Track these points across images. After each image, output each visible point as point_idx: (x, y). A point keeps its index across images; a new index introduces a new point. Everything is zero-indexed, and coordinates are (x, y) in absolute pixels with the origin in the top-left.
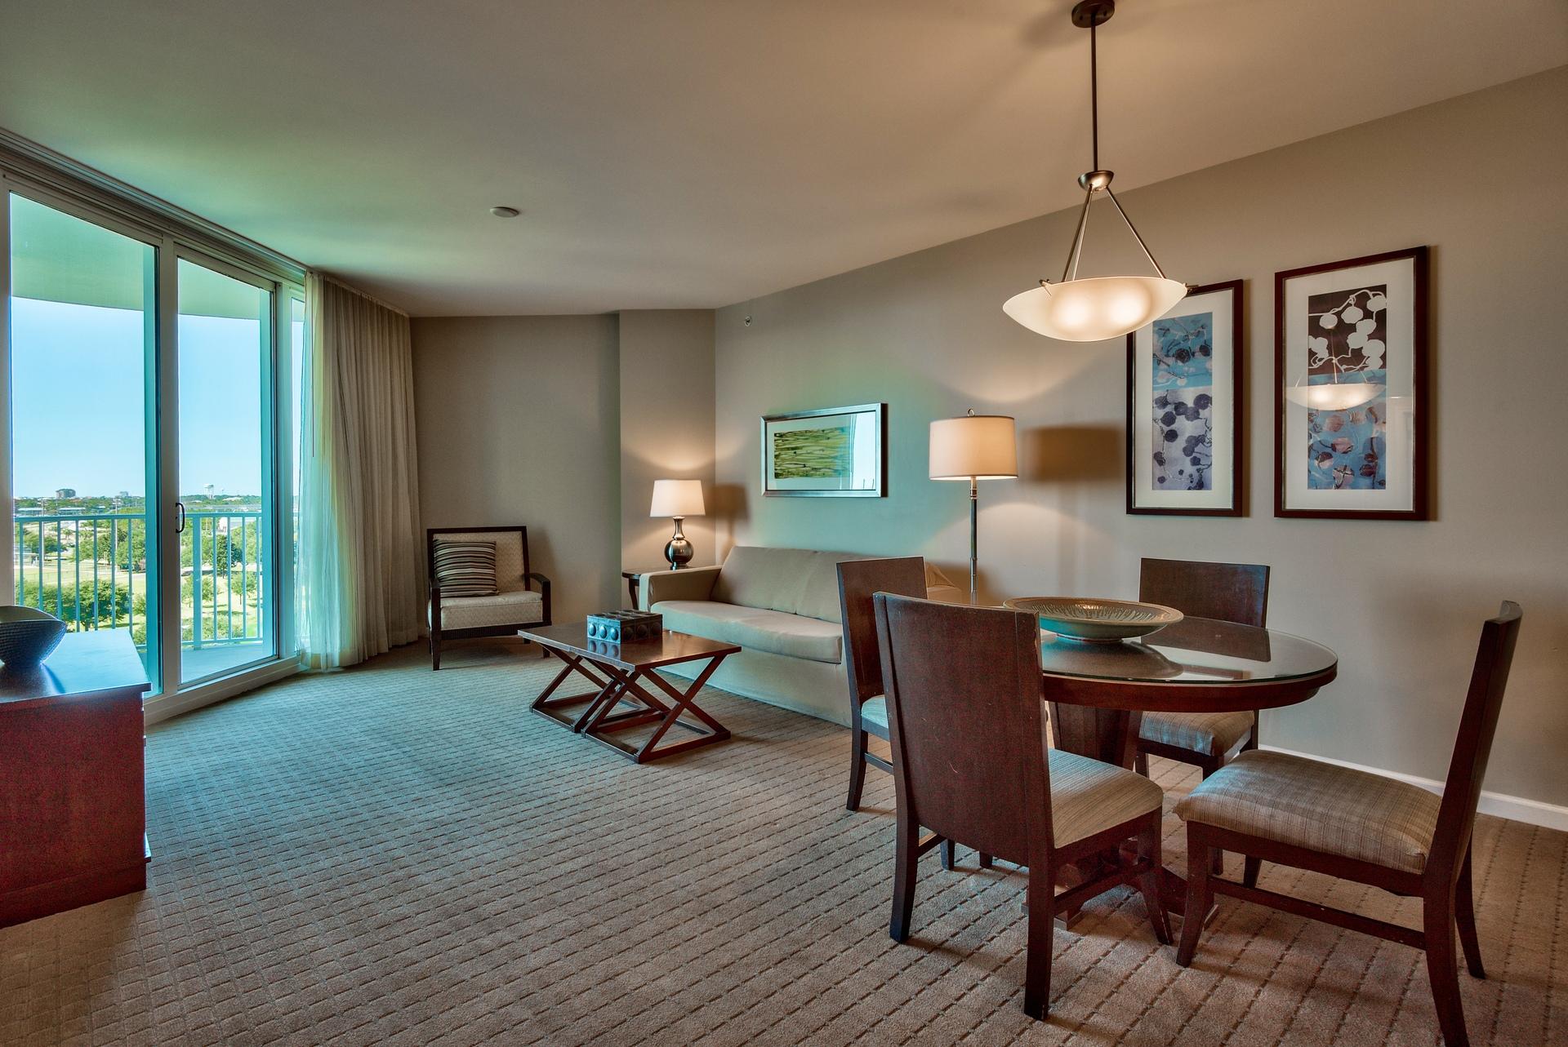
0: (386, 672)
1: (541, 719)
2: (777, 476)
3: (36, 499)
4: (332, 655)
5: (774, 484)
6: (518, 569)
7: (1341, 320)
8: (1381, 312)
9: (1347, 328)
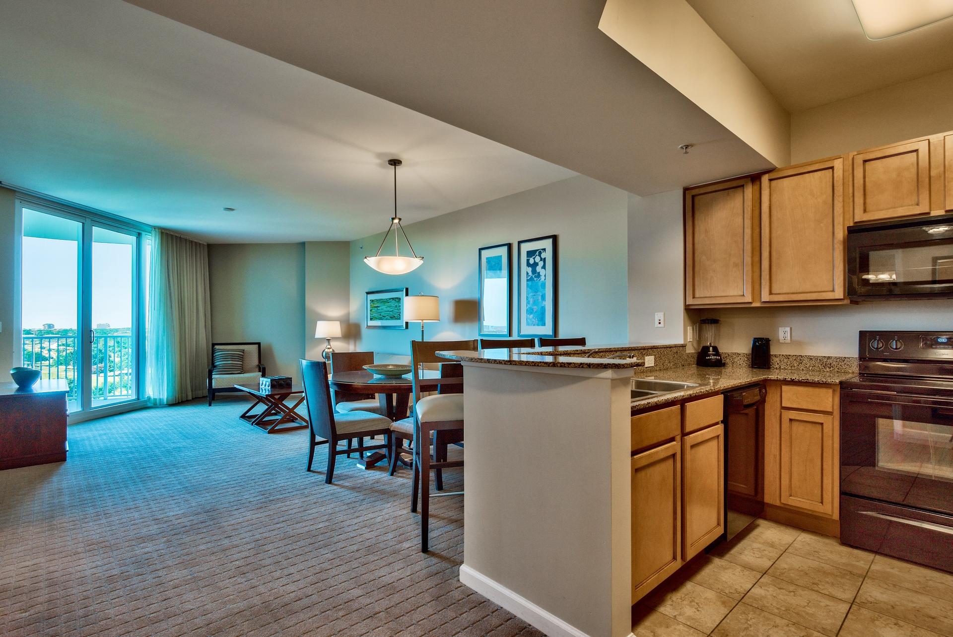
0: (187, 407)
1: (244, 422)
2: (371, 319)
3: (30, 330)
4: (163, 399)
5: (371, 323)
6: (255, 361)
7: (535, 261)
8: (545, 259)
9: (536, 264)
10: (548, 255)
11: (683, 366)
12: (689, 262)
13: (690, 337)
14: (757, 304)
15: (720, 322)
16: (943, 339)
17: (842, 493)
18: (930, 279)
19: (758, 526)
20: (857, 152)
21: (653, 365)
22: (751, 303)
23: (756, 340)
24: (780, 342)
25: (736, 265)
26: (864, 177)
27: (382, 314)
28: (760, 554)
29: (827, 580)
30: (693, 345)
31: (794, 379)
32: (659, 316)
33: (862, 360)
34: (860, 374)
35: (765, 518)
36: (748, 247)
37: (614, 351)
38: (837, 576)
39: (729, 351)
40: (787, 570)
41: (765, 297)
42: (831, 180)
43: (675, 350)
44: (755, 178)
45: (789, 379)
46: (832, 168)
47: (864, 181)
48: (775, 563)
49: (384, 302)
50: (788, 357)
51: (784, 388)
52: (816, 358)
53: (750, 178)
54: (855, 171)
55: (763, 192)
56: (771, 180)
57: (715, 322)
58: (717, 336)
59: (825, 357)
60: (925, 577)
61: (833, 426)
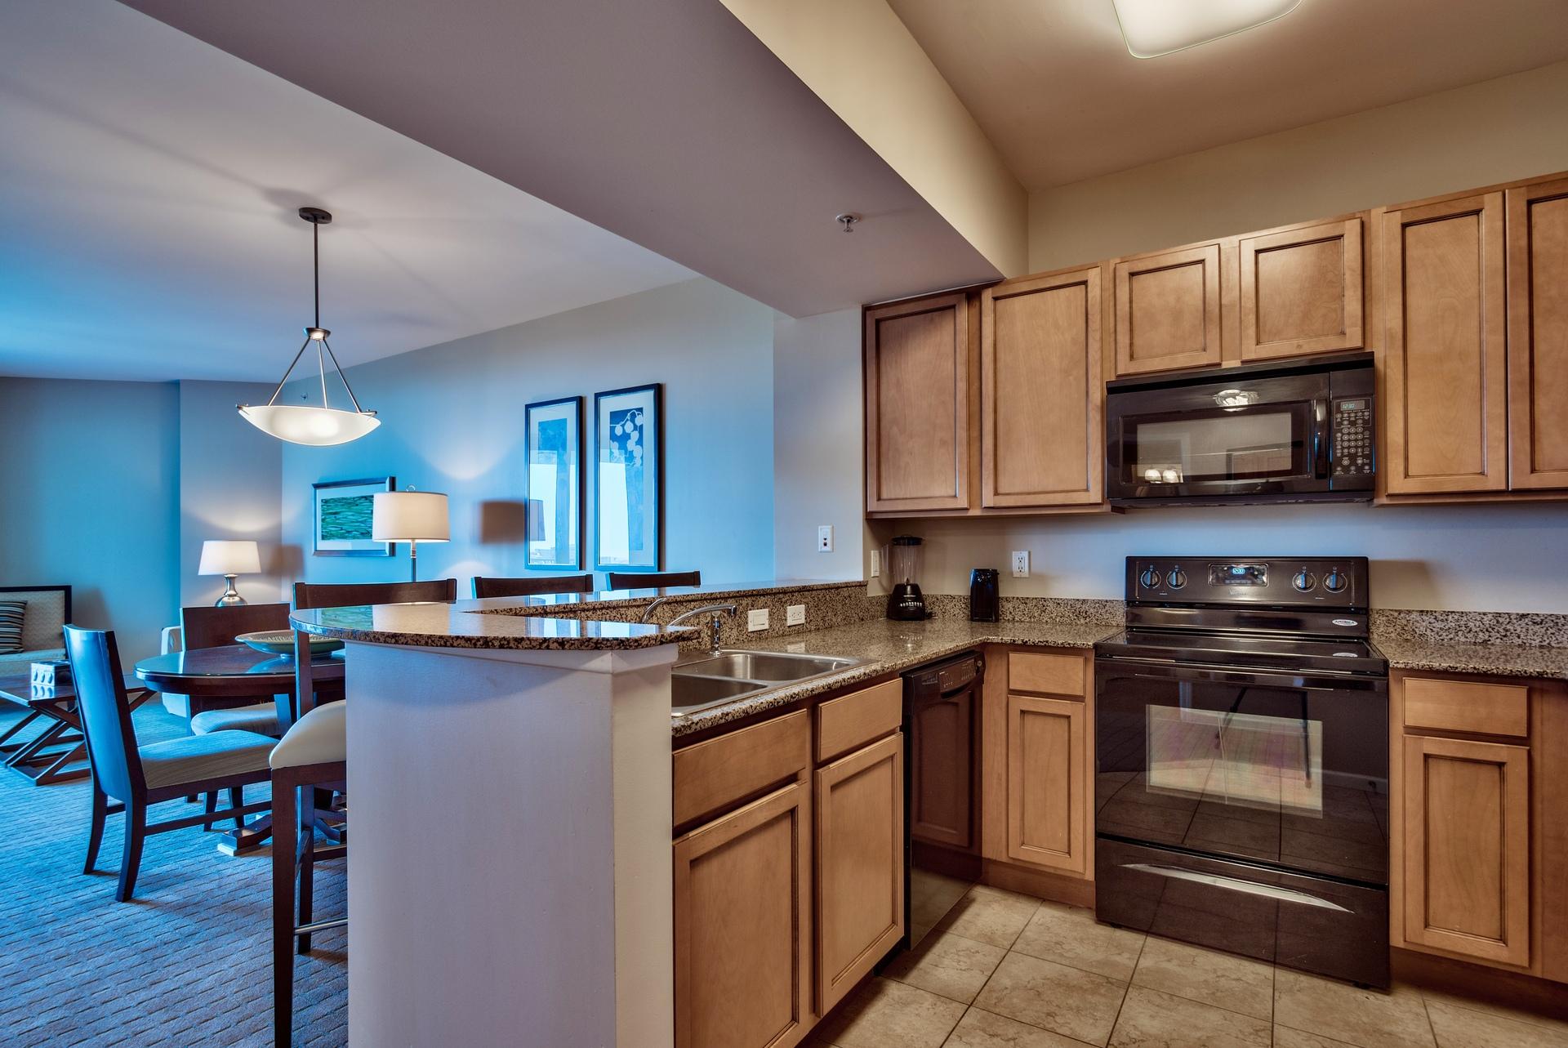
2: (324, 537)
5: (323, 545)
6: (56, 627)
7: (624, 430)
8: (641, 426)
9: (626, 437)
10: (647, 420)
11: (862, 620)
12: (872, 437)
13: (875, 570)
14: (975, 512)
15: (923, 543)
16: (1239, 570)
17: (1099, 835)
18: (1223, 471)
19: (973, 901)
20: (1122, 258)
21: (803, 621)
22: (967, 509)
23: (979, 572)
24: (1015, 576)
25: (943, 443)
26: (1131, 302)
27: (344, 527)
28: (968, 961)
29: (1070, 1001)
30: (880, 582)
31: (1026, 642)
32: (824, 531)
33: (1131, 604)
34: (1127, 627)
35: (986, 884)
36: (962, 413)
37: (721, 598)
38: (1086, 990)
39: (938, 592)
40: (1008, 992)
41: (989, 500)
42: (1084, 303)
43: (845, 592)
44: (972, 295)
45: (1020, 642)
46: (1085, 283)
47: (1131, 307)
48: (990, 977)
49: (350, 503)
50: (1025, 601)
51: (1013, 657)
52: (1066, 602)
53: (964, 294)
54: (1118, 291)
55: (984, 319)
56: (996, 299)
57: (916, 542)
58: (920, 566)
59: (1078, 600)
60: (1215, 971)
61: (1084, 718)
